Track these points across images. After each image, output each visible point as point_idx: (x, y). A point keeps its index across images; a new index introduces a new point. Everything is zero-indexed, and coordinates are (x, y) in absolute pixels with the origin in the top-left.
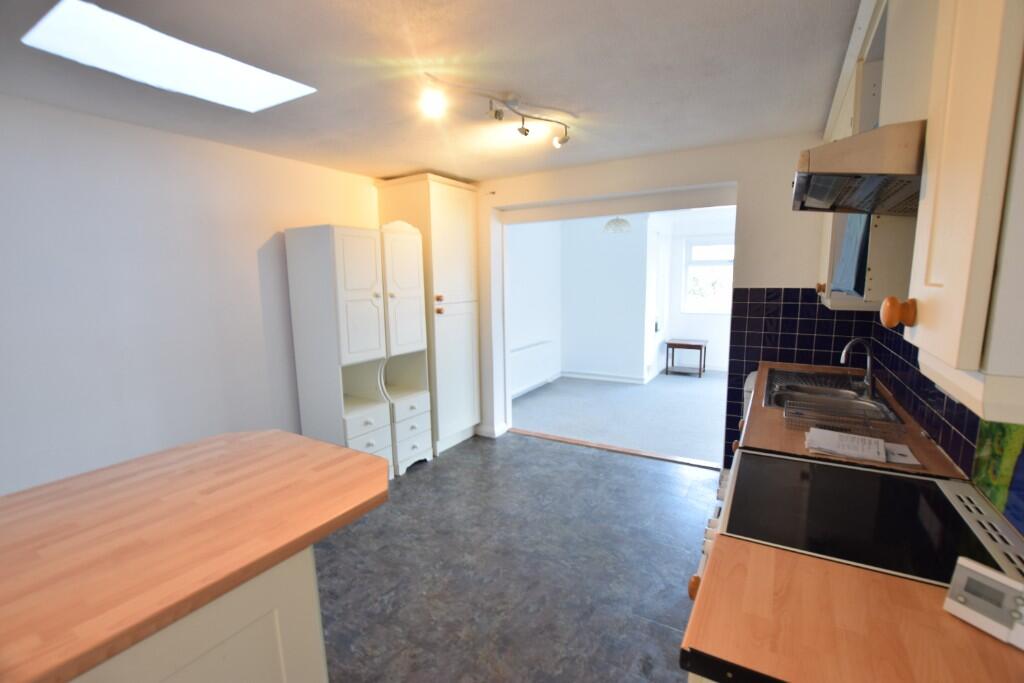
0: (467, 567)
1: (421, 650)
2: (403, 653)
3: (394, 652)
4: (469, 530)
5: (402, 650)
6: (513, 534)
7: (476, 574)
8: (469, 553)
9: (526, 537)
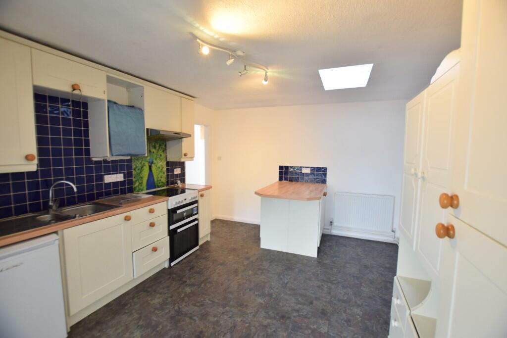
0: (259, 296)
4: (269, 321)
6: (239, 320)
7: (254, 293)
8: (261, 304)
9: (230, 317)
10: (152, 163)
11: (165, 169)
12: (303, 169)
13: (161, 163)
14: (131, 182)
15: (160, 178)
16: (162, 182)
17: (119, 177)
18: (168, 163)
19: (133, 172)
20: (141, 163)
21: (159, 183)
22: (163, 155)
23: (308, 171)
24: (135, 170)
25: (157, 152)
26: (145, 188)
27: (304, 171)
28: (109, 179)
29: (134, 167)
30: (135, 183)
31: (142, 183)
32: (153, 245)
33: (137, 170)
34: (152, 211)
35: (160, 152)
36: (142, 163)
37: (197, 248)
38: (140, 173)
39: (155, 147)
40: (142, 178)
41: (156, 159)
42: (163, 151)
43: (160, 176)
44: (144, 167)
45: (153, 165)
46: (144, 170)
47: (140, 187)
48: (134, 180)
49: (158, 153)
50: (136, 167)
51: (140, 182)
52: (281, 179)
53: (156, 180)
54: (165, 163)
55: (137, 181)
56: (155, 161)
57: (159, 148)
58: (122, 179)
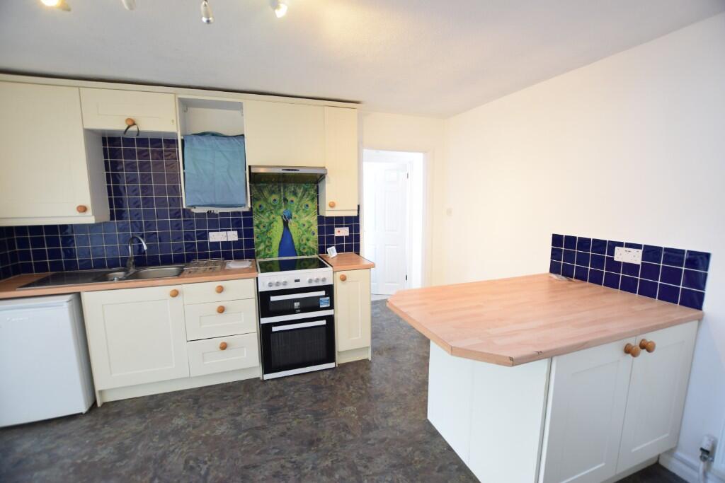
1: (360, 468)
2: (371, 473)
3: (376, 478)
5: (371, 475)
10: (290, 217)
11: (315, 228)
12: (617, 249)
13: (307, 218)
14: (250, 244)
15: (305, 241)
16: (309, 248)
17: (232, 236)
18: (321, 219)
19: (255, 229)
20: (268, 217)
21: (304, 248)
22: (312, 206)
23: (635, 257)
24: (258, 226)
25: (300, 201)
26: (276, 253)
27: (621, 255)
28: (216, 237)
29: (256, 222)
30: (259, 245)
31: (271, 246)
32: (224, 340)
33: (261, 227)
34: (220, 290)
35: (306, 201)
36: (271, 218)
37: (331, 365)
38: (267, 231)
39: (295, 194)
40: (271, 239)
41: (297, 212)
42: (312, 200)
43: (304, 237)
44: (275, 223)
45: (291, 221)
46: (275, 228)
47: (267, 251)
48: (256, 240)
49: (302, 202)
50: (260, 223)
51: (267, 243)
52: (554, 269)
53: (296, 243)
54: (316, 217)
55: (261, 242)
56: (294, 214)
57: (304, 195)
58: (236, 239)
